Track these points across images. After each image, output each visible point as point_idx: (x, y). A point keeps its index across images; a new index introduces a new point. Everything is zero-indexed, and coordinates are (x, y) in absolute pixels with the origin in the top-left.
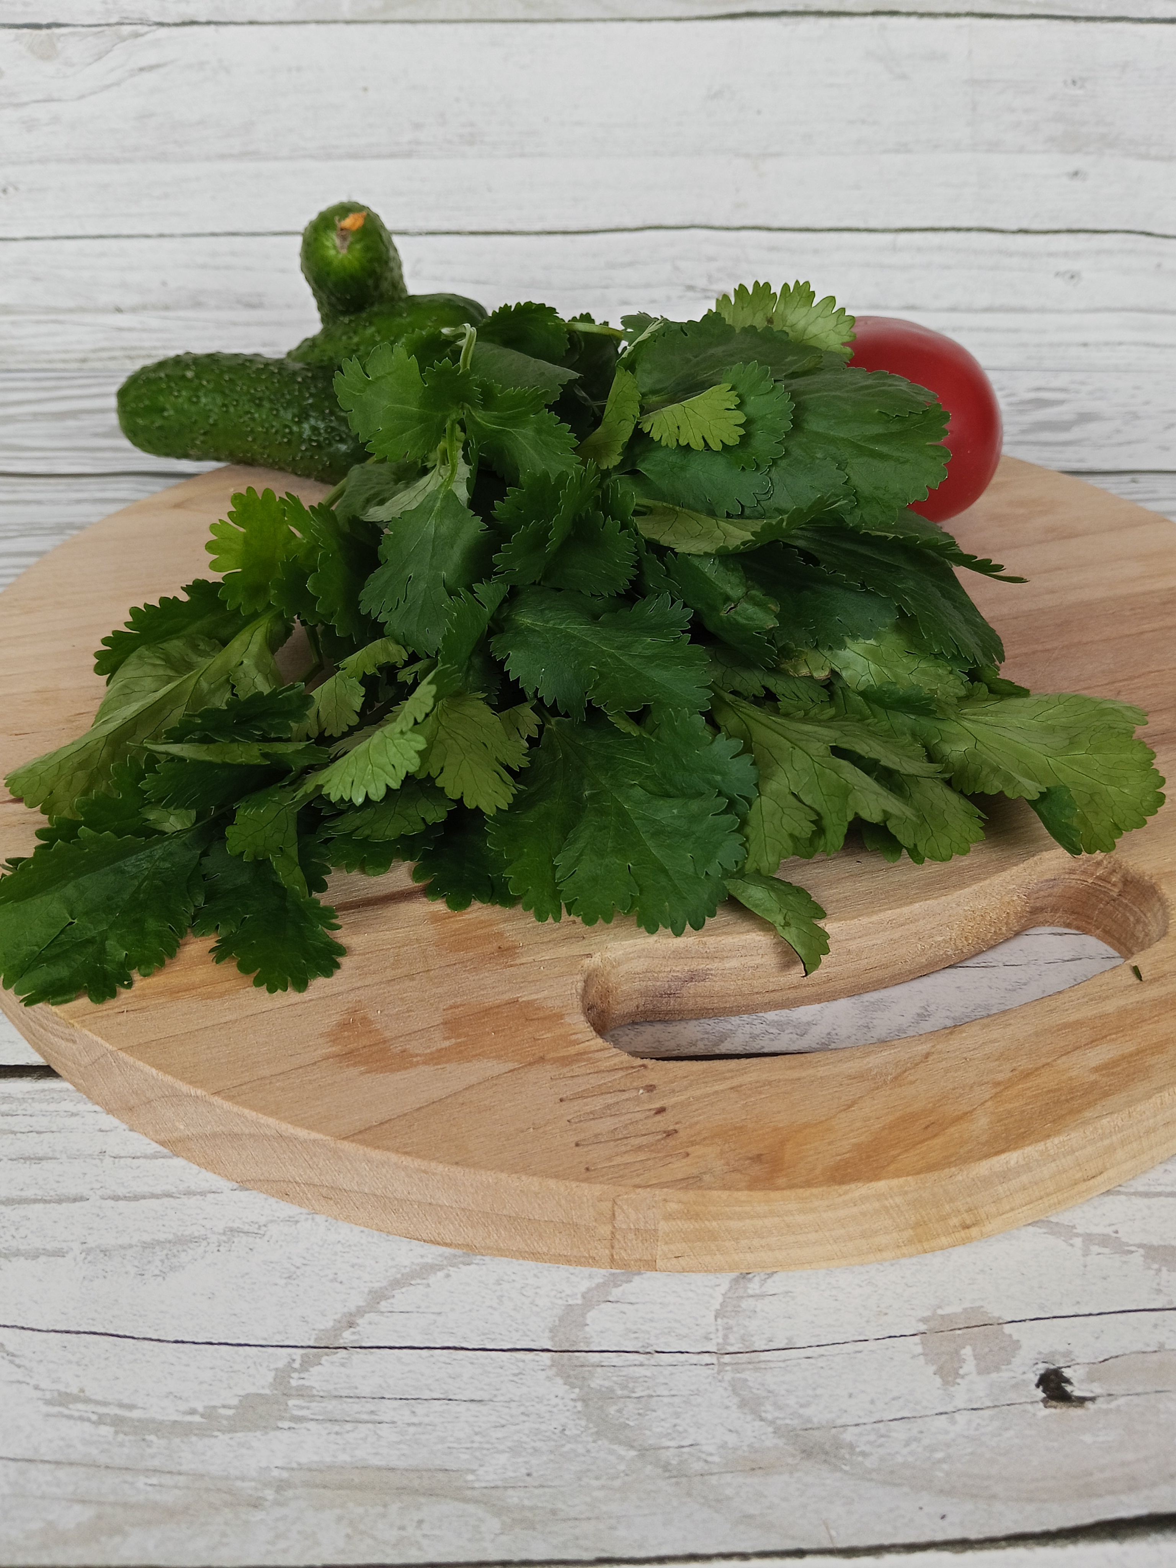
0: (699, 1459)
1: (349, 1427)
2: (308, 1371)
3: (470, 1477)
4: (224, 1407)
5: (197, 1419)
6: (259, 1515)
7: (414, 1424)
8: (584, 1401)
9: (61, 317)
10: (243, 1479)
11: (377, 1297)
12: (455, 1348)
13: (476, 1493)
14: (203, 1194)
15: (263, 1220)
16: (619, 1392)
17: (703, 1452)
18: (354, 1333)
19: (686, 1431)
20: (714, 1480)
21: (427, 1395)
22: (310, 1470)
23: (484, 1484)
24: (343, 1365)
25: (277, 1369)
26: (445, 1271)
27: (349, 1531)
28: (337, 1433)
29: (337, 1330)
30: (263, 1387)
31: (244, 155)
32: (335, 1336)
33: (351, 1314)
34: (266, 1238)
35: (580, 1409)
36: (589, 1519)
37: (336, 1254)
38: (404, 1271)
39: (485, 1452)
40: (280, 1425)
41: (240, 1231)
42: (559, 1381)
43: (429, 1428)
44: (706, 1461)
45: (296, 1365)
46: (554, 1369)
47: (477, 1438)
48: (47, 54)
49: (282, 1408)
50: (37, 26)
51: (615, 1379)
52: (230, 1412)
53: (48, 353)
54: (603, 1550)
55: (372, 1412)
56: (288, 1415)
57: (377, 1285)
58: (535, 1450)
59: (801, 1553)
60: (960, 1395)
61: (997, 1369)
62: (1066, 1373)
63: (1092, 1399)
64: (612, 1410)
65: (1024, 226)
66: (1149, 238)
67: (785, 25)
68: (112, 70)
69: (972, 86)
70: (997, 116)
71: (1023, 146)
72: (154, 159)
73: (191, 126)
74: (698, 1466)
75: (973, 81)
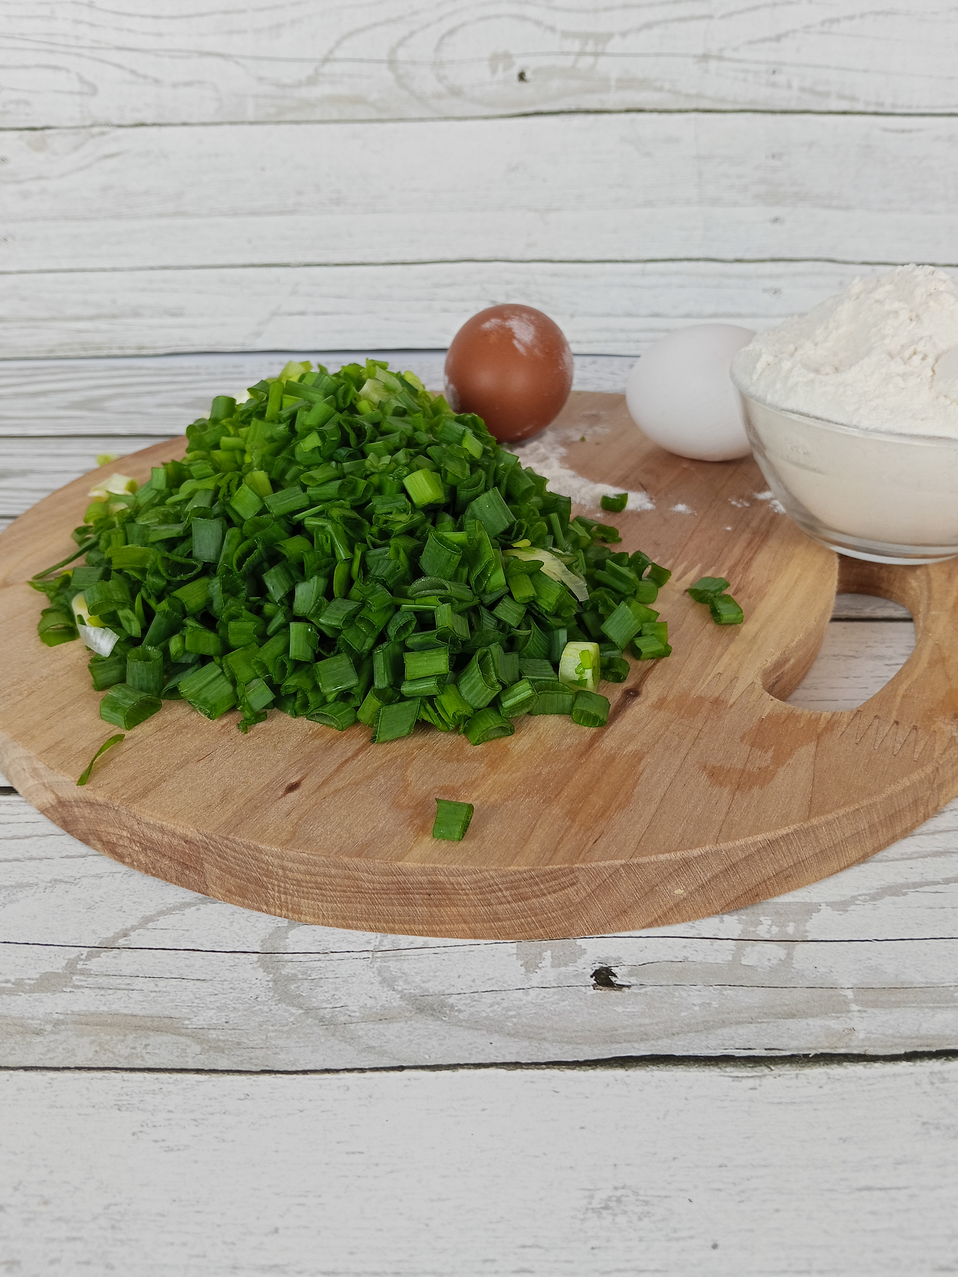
0: (345, 1014)
1: (110, 992)
2: (90, 960)
3: (186, 1022)
4: (29, 979)
5: (10, 985)
6: (39, 1039)
7: (155, 991)
8: (274, 981)
9: (38, 324)
10: (33, 1019)
11: (147, 920)
12: (194, 950)
13: (188, 1031)
14: (41, 859)
15: (78, 876)
16: (300, 976)
17: (348, 1010)
18: (126, 940)
19: (340, 998)
20: (352, 1027)
21: (168, 975)
22: (79, 1015)
23: (195, 1027)
24: (115, 958)
25: (69, 959)
26: (197, 907)
27: (98, 1049)
28: (102, 995)
29: (115, 938)
30: (58, 969)
31: (176, 214)
32: (113, 942)
33: (127, 929)
34: (78, 886)
35: (271, 986)
36: (262, 1048)
37: (124, 896)
38: (169, 906)
39: (200, 1009)
40: (65, 990)
41: (61, 881)
42: (261, 970)
43: (165, 994)
44: (349, 1016)
45: (83, 957)
46: (259, 963)
47: (197, 1001)
48: (40, 148)
49: (68, 980)
50: (35, 129)
51: (299, 969)
52: (33, 982)
54: (267, 1066)
55: (128, 984)
56: (71, 984)
57: (148, 914)
58: (235, 1009)
59: (401, 1068)
60: (536, 979)
61: (566, 965)
62: (614, 970)
63: (629, 987)
64: (293, 987)
65: (739, 257)
66: (833, 264)
67: (563, 120)
68: (85, 157)
69: (698, 161)
70: (717, 181)
71: (737, 202)
72: (113, 217)
73: (139, 195)
74: (343, 1018)
75: (699, 157)
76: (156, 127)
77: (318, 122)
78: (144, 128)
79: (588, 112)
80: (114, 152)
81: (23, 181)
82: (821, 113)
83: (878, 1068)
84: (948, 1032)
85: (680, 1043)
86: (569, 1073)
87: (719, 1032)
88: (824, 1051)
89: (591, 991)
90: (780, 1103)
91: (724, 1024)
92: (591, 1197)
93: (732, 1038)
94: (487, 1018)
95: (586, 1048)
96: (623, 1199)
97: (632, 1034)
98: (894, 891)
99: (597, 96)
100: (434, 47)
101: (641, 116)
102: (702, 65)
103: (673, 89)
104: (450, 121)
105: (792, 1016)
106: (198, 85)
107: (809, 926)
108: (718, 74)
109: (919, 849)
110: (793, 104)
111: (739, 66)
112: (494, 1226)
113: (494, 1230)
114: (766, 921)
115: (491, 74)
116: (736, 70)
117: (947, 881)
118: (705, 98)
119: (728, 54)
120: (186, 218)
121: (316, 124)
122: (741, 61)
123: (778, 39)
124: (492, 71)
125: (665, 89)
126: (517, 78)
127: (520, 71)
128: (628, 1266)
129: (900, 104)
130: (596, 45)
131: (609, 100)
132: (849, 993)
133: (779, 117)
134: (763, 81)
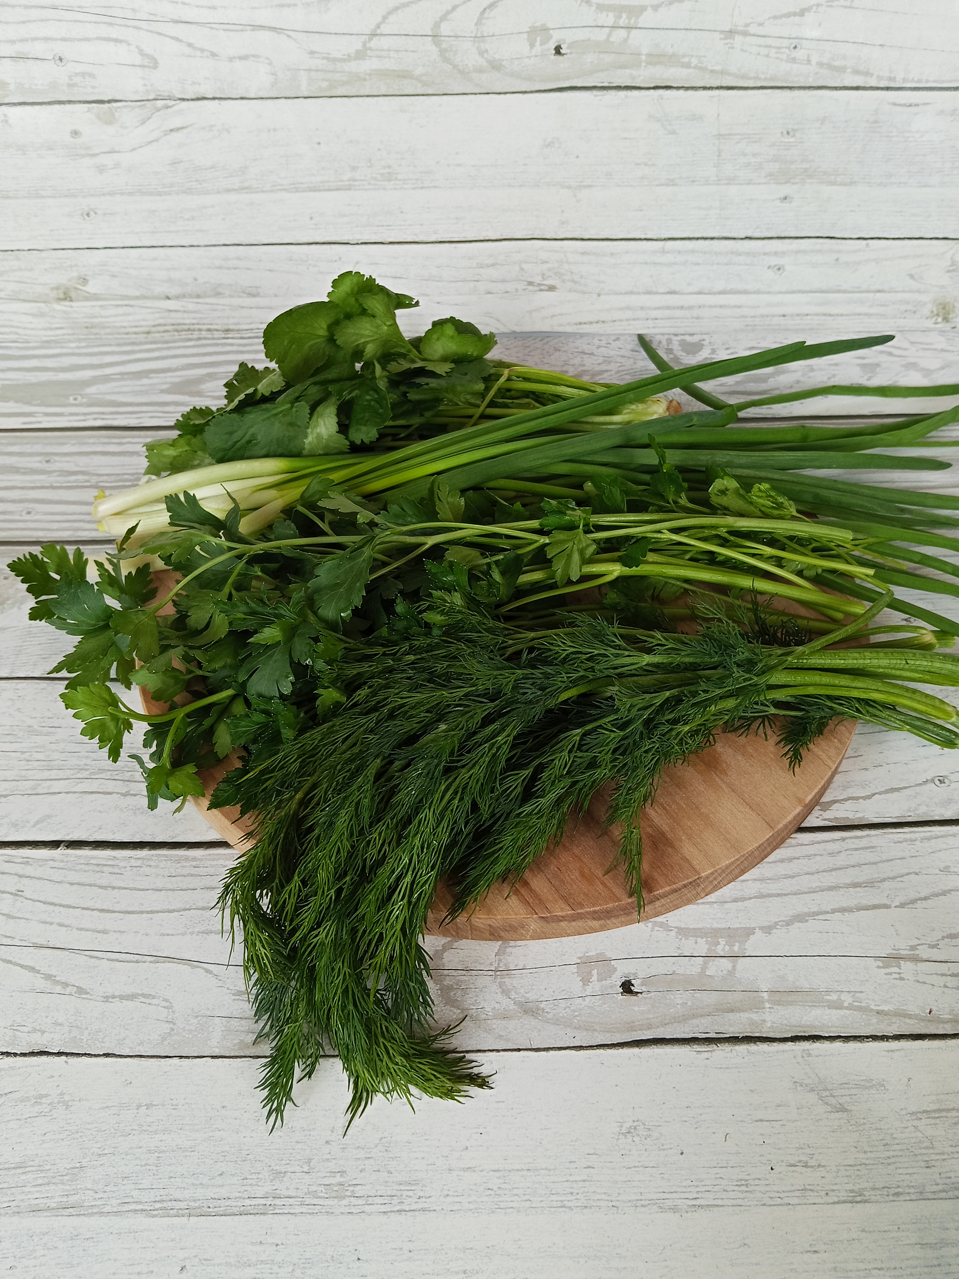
8: (441, 990)
9: (131, 302)
16: (455, 987)
20: (489, 1023)
31: (242, 189)
35: (439, 993)
48: (109, 121)
50: (102, 102)
51: (453, 981)
53: (124, 327)
59: (519, 1050)
60: (589, 990)
61: (606, 979)
62: (633, 982)
63: (641, 993)
64: (452, 994)
65: (749, 235)
66: (833, 241)
67: (596, 96)
68: (152, 131)
69: (719, 139)
70: (735, 159)
71: (751, 180)
72: (184, 192)
73: (206, 169)
74: (483, 1016)
75: (720, 135)
76: (217, 101)
77: (368, 96)
78: (205, 102)
79: (619, 88)
80: (179, 126)
81: (97, 154)
82: (836, 88)
83: (776, 1046)
84: (817, 1023)
85: (669, 1030)
87: (691, 1022)
88: (748, 1035)
89: (620, 997)
90: (720, 1068)
91: (694, 1016)
92: (622, 1126)
93: (698, 1026)
94: (563, 1017)
95: (618, 1035)
96: (637, 1127)
97: (643, 1025)
98: (801, 918)
99: (628, 71)
100: (475, 21)
101: (669, 92)
102: (728, 41)
103: (699, 65)
104: (490, 95)
105: (732, 1011)
106: (252, 59)
107: (747, 945)
108: (742, 50)
109: (820, 884)
110: (811, 79)
111: (762, 41)
112: (573, 1143)
113: (574, 1145)
114: (722, 941)
115: (529, 47)
116: (760, 46)
117: (834, 911)
118: (729, 74)
119: (752, 29)
120: (251, 193)
121: (366, 98)
122: (765, 36)
123: (802, 13)
124: (530, 45)
125: (693, 65)
126: (554, 52)
127: (556, 44)
128: (640, 1164)
129: (911, 78)
130: (629, 18)
131: (640, 76)
132: (765, 995)
133: (796, 93)
134: (784, 57)
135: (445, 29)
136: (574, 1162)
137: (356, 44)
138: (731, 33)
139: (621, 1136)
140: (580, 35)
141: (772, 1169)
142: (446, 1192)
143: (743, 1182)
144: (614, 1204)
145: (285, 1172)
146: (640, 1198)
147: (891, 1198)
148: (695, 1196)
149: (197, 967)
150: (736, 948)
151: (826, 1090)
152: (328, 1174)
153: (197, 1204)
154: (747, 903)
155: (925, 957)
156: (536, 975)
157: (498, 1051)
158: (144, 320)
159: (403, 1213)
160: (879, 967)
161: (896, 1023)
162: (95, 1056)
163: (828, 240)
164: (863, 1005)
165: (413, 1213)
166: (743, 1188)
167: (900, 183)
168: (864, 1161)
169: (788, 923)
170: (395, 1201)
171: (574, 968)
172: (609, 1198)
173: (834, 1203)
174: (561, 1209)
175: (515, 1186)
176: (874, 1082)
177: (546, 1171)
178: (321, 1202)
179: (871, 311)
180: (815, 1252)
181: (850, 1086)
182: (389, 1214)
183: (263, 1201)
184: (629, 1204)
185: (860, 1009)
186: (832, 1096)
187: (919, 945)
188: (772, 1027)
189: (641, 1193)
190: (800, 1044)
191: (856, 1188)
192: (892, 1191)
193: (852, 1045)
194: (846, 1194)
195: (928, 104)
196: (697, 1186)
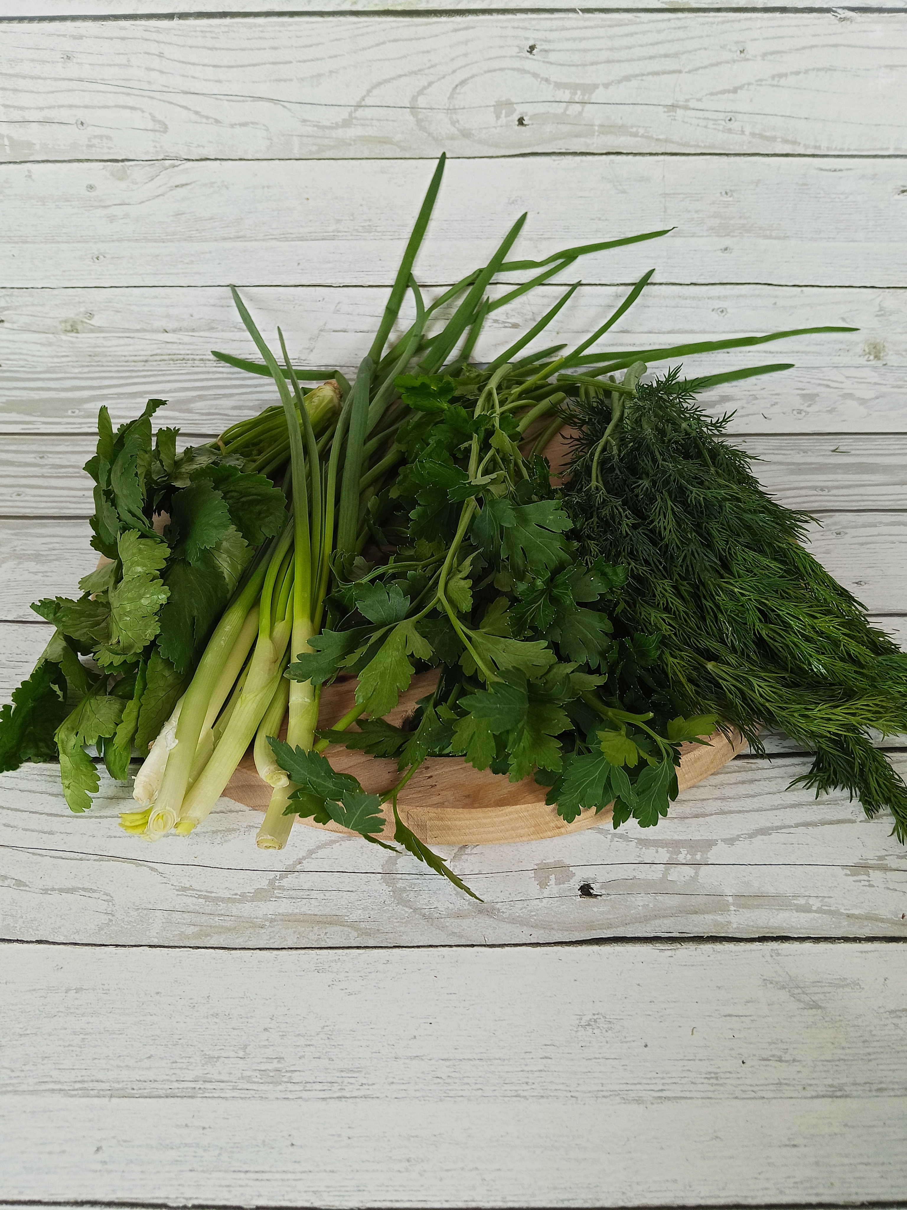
0: (437, 913)
1: (299, 900)
2: (282, 879)
3: (346, 918)
4: (249, 893)
5: (238, 897)
6: (263, 930)
7: (325, 899)
8: (393, 891)
9: (132, 335)
10: (257, 918)
11: (311, 853)
12: (343, 872)
13: (348, 923)
14: (237, 812)
16: (408, 888)
17: (438, 910)
18: (301, 866)
19: (433, 903)
20: (442, 920)
21: (331, 889)
22: (283, 915)
23: (351, 921)
24: (297, 878)
25: (269, 879)
27: (298, 936)
28: (294, 902)
29: (294, 865)
30: (264, 886)
31: (237, 238)
32: (294, 867)
33: (300, 859)
35: (391, 894)
36: (392, 933)
39: (352, 909)
40: (271, 899)
42: (384, 884)
43: (331, 901)
44: (440, 914)
45: (278, 878)
46: (382, 880)
47: (350, 905)
48: (122, 177)
49: (272, 893)
50: (116, 161)
51: (407, 883)
52: (251, 895)
53: (125, 356)
54: (397, 943)
55: (308, 895)
56: (274, 896)
57: (312, 848)
58: (373, 909)
59: (473, 946)
60: (546, 892)
61: (564, 883)
62: (592, 886)
63: (600, 896)
64: (404, 895)
65: (694, 281)
66: (770, 287)
67: (554, 160)
68: (160, 186)
69: (665, 197)
70: (679, 215)
71: (695, 233)
72: (185, 240)
73: (206, 220)
74: (436, 915)
75: (665, 194)
76: (218, 162)
77: (352, 159)
78: (208, 162)
79: (575, 154)
80: (184, 182)
81: (109, 206)
82: (767, 155)
83: (742, 946)
84: (785, 925)
85: (630, 929)
86: (567, 949)
87: (653, 923)
88: (713, 935)
89: (579, 899)
90: (685, 965)
91: (656, 917)
92: (581, 1019)
93: (660, 926)
94: (519, 917)
95: (576, 933)
96: (598, 1020)
97: (602, 924)
98: (764, 831)
99: (583, 140)
100: (448, 95)
101: (619, 158)
102: (671, 114)
103: (646, 134)
104: (461, 160)
105: (696, 913)
106: (251, 125)
107: (709, 855)
108: (683, 122)
109: (782, 802)
110: (745, 147)
111: (700, 114)
112: (529, 1034)
113: (530, 1036)
114: (684, 851)
115: (495, 119)
116: (699, 118)
117: (797, 825)
118: (672, 142)
119: (692, 104)
120: (245, 241)
121: (350, 161)
122: (703, 110)
123: (735, 91)
124: (496, 116)
125: (640, 134)
126: (517, 123)
127: (519, 117)
128: (600, 1056)
129: (834, 147)
130: (583, 95)
131: (593, 143)
132: (730, 899)
133: (732, 159)
134: (721, 128)
135: (422, 102)
136: (530, 1052)
137: (344, 114)
138: (673, 107)
139: (580, 1028)
140: (542, 108)
141: (743, 1063)
142: (391, 1080)
143: (713, 1075)
144: (573, 1094)
145: (219, 1057)
146: (601, 1088)
147: (874, 1093)
148: (661, 1087)
149: (141, 865)
150: (698, 857)
151: (798, 987)
152: (265, 1060)
153: (120, 1086)
154: (708, 819)
155: (894, 866)
156: (491, 879)
157: (451, 946)
158: (143, 350)
159: (343, 1100)
160: (846, 875)
161: (868, 926)
162: (27, 942)
163: (766, 286)
164: (832, 909)
165: (354, 1100)
166: (713, 1081)
167: (829, 238)
168: (842, 1057)
169: (751, 836)
170: (336, 1087)
171: (531, 874)
172: (568, 1088)
173: (813, 1097)
174: (515, 1099)
175: (466, 1075)
176: (848, 981)
177: (499, 1061)
178: (255, 1087)
179: (808, 349)
180: (795, 1146)
181: (823, 984)
182: (328, 1100)
183: (192, 1085)
184: (589, 1095)
185: (829, 912)
186: (804, 993)
187: (887, 855)
188: (738, 928)
189: (602, 1084)
190: (768, 944)
191: (836, 1083)
192: (875, 1087)
193: (823, 946)
194: (824, 1089)
195: (851, 169)
196: (663, 1078)
